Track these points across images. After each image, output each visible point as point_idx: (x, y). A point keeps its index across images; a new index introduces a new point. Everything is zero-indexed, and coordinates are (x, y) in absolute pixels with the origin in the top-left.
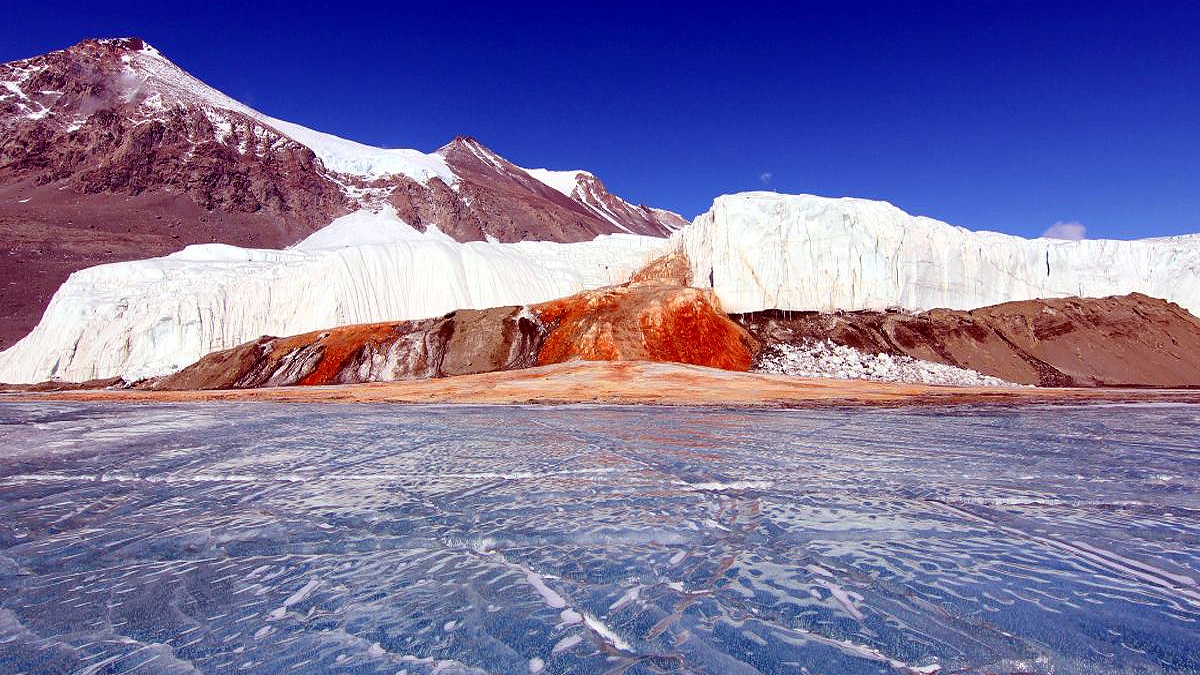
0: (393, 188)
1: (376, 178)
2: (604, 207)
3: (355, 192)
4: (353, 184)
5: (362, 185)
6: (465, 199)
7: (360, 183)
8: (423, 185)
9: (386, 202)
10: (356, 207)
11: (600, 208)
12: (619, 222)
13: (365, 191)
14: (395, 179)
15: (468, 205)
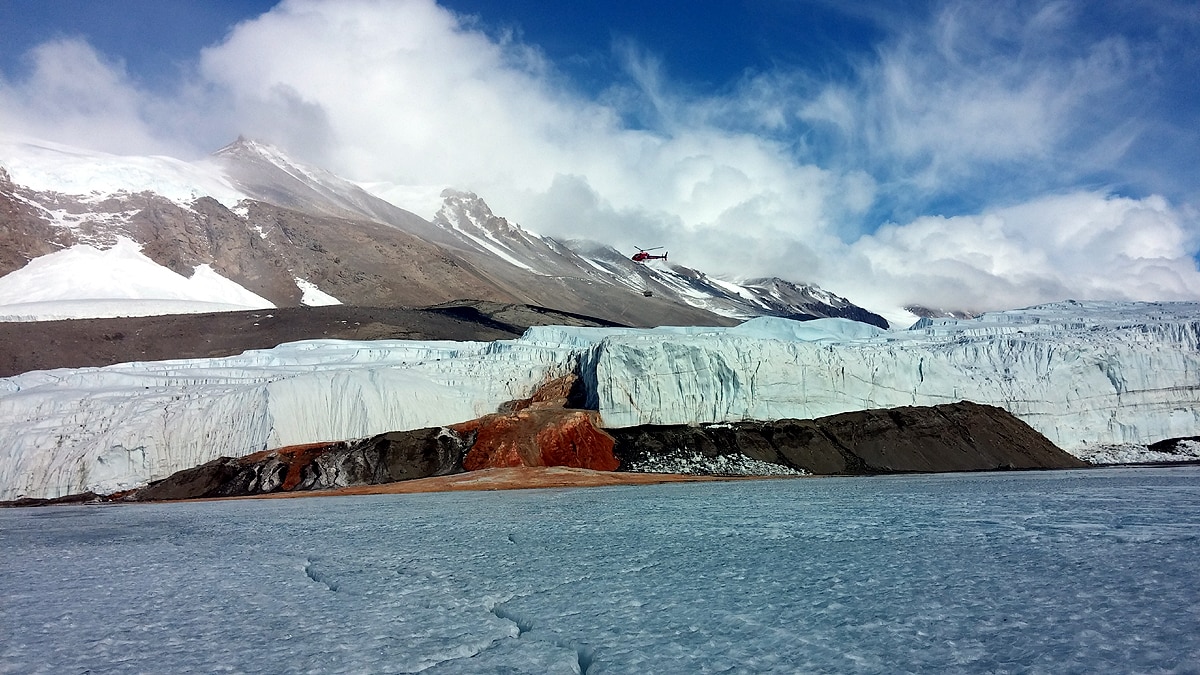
0: (133, 213)
1: (103, 198)
2: (489, 235)
3: (66, 218)
4: (61, 206)
5: (81, 209)
6: (259, 228)
7: (72, 205)
8: (187, 208)
9: (121, 233)
10: (67, 241)
11: (482, 236)
12: (512, 255)
13: (83, 217)
14: (135, 200)
15: (263, 236)
